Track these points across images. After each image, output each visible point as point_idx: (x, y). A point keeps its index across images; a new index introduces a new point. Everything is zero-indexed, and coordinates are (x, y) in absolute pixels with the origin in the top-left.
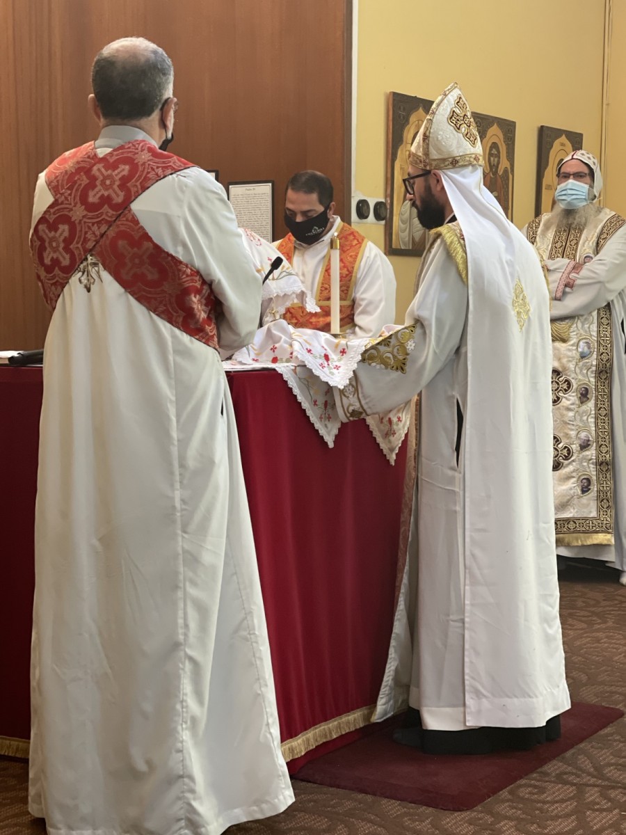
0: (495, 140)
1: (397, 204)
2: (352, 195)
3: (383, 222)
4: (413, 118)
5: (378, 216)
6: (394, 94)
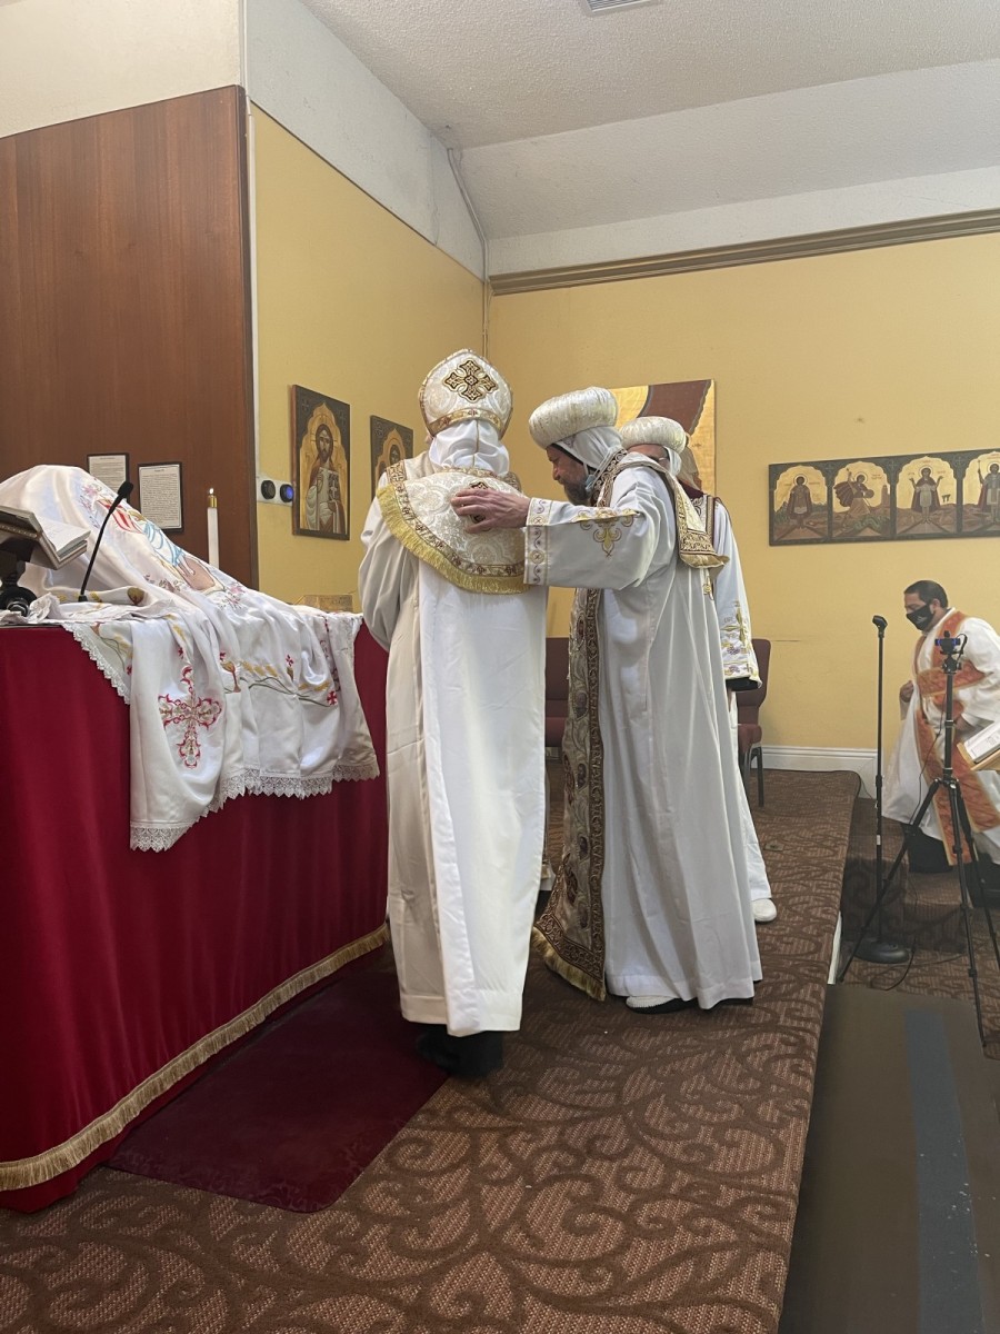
0: (394, 442)
1: (304, 487)
2: (257, 475)
3: (290, 504)
4: (317, 412)
5: (284, 498)
6: (297, 386)
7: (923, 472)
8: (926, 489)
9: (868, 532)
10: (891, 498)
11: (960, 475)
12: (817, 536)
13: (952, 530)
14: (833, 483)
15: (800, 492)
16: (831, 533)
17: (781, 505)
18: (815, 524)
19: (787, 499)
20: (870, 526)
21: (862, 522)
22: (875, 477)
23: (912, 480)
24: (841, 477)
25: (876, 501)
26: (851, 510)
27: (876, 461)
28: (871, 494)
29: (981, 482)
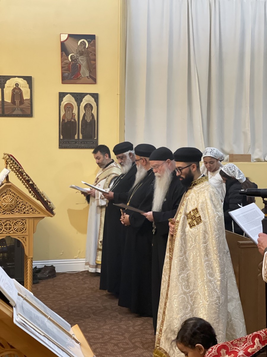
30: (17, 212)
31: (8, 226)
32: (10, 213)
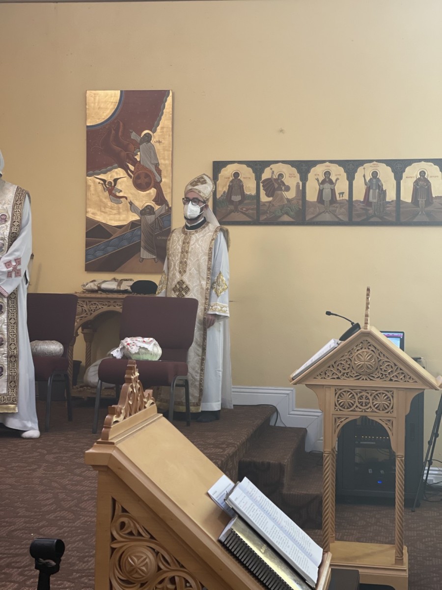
7: (325, 174)
8: (327, 187)
9: (286, 218)
10: (302, 192)
11: (351, 178)
12: (248, 219)
13: (346, 219)
14: (260, 178)
15: (236, 183)
16: (258, 217)
17: (222, 193)
18: (247, 210)
19: (226, 189)
20: (287, 214)
21: (281, 210)
22: (291, 176)
23: (318, 181)
24: (266, 174)
25: (291, 194)
26: (274, 200)
27: (293, 163)
28: (288, 189)
29: (366, 183)
30: (379, 379)
31: (364, 400)
32: (368, 379)
